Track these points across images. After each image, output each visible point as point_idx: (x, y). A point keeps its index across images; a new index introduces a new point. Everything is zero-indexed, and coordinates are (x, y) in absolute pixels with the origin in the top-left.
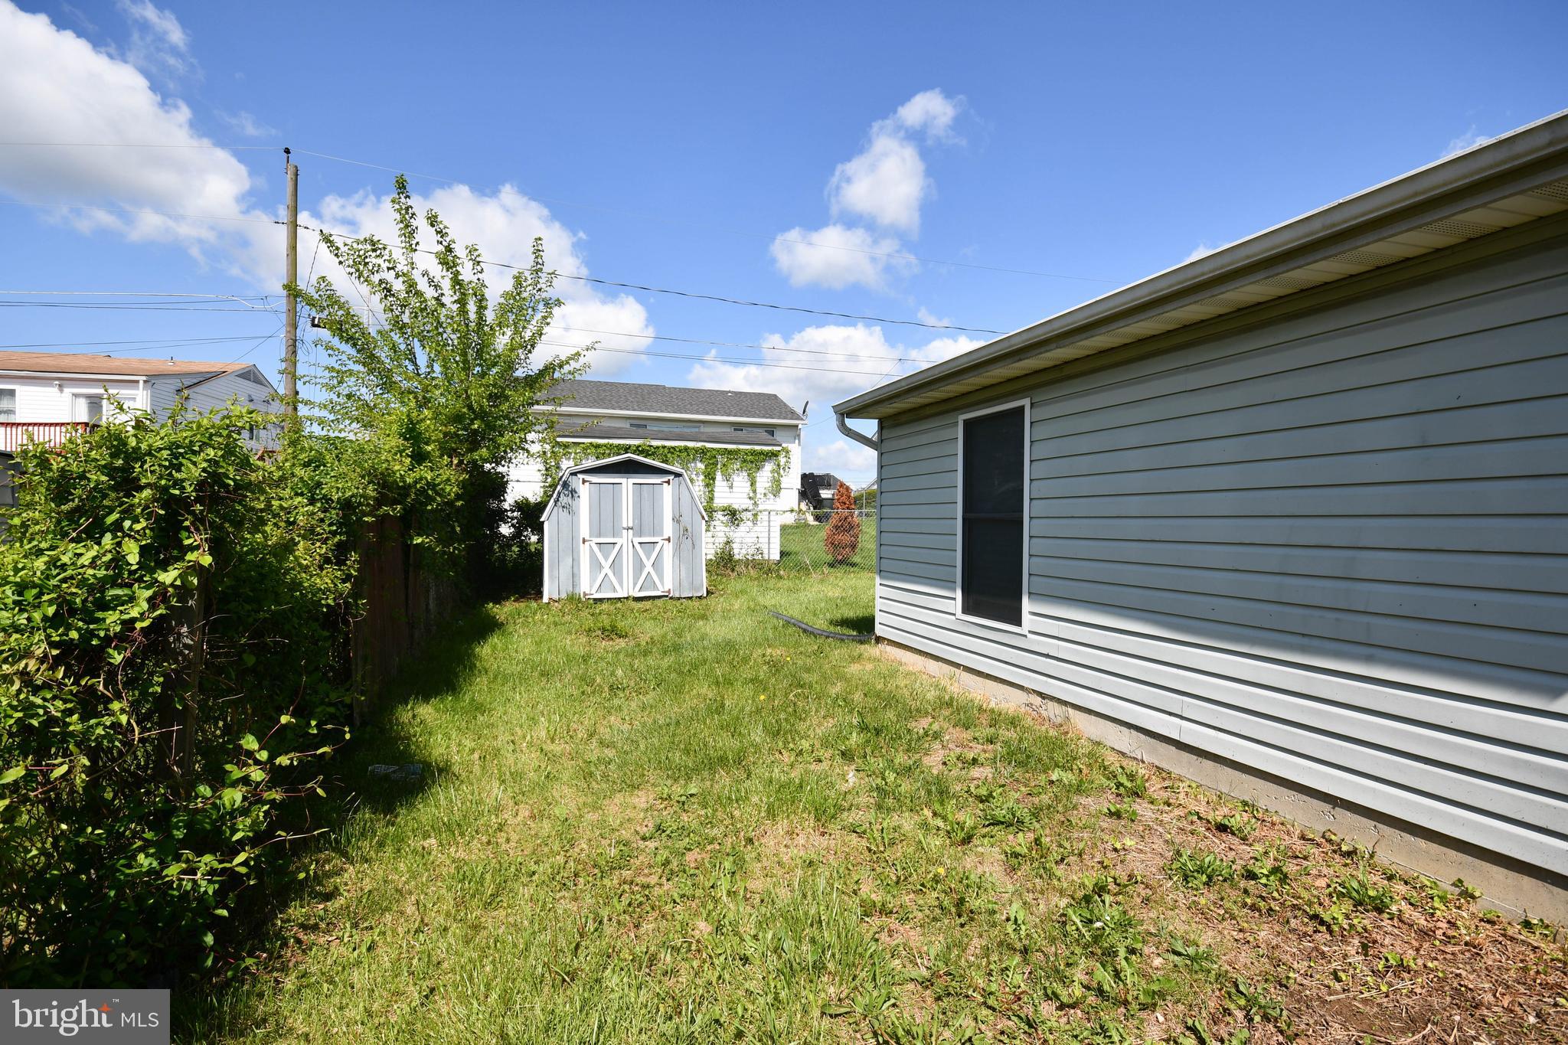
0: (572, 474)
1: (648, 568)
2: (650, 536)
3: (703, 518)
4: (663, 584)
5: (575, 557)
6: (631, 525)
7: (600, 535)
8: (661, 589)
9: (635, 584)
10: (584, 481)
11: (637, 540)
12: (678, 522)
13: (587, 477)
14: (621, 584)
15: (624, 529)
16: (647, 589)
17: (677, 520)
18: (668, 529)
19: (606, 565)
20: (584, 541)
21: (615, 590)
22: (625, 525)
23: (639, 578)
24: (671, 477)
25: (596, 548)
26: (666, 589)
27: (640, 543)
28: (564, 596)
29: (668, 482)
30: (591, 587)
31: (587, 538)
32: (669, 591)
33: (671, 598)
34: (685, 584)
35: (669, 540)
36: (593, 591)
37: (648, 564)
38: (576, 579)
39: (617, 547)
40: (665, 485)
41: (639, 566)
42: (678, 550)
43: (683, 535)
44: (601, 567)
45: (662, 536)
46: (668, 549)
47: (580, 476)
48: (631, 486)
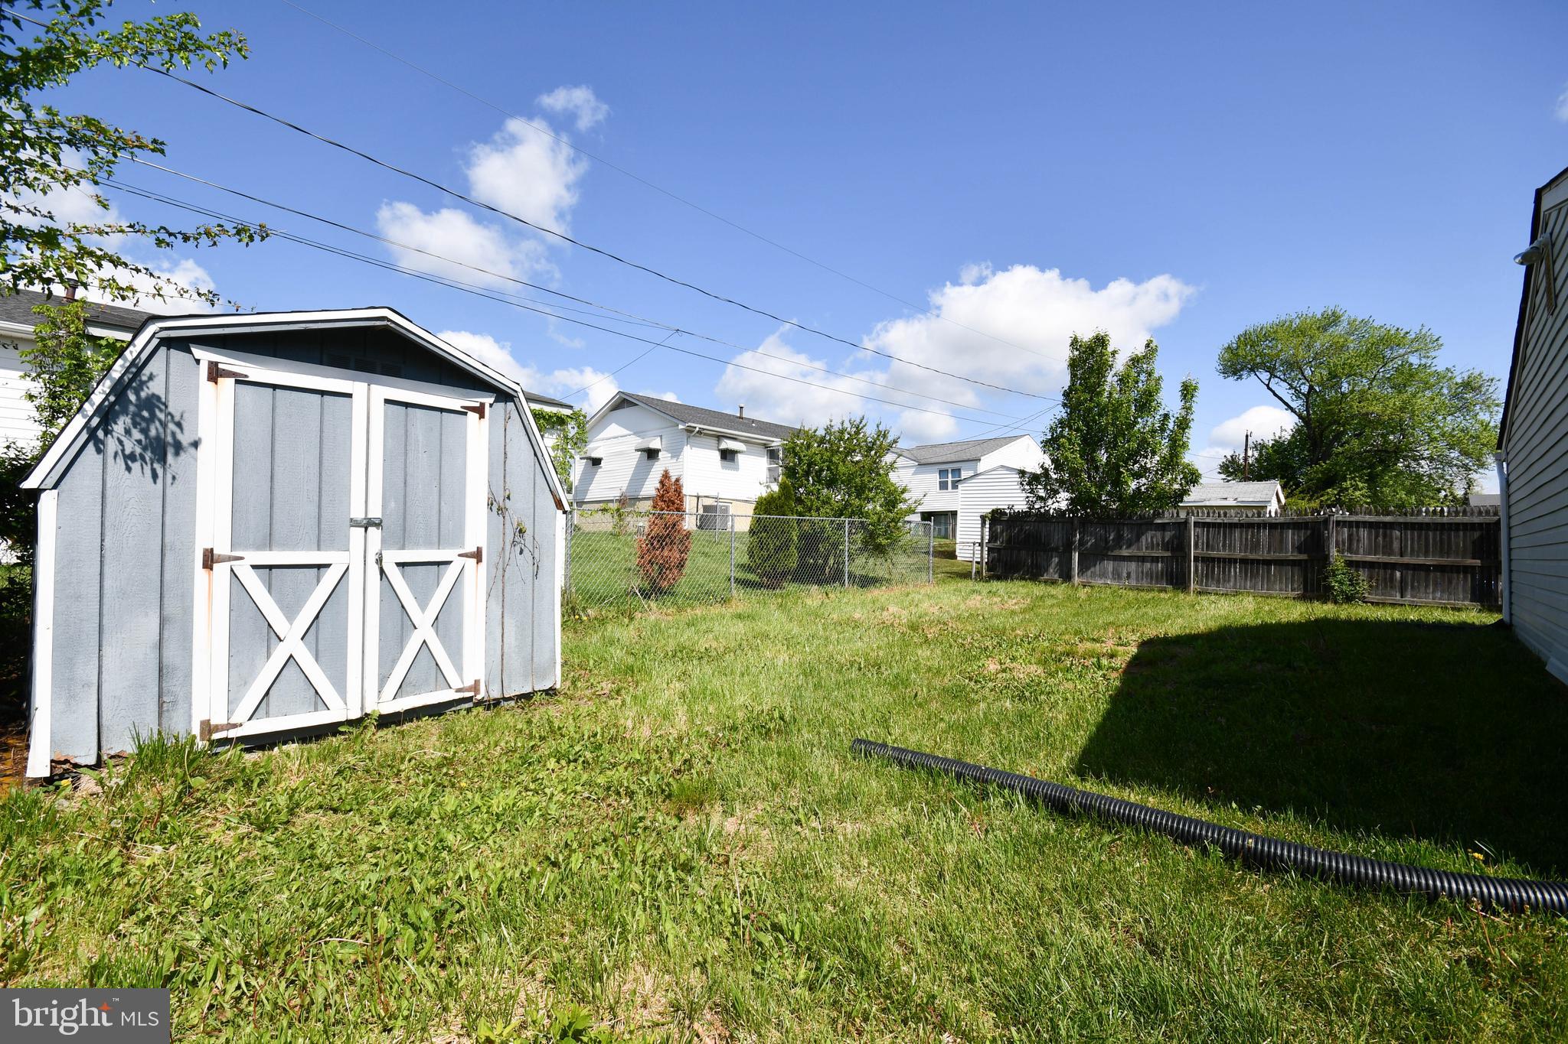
0: (169, 343)
1: (424, 630)
2: (428, 544)
3: (559, 504)
4: (459, 669)
5: (171, 608)
6: (375, 513)
7: (269, 542)
8: (456, 683)
9: (383, 680)
10: (215, 373)
11: (392, 557)
12: (501, 511)
13: (227, 361)
14: (340, 685)
15: (355, 523)
16: (417, 690)
17: (498, 506)
18: (477, 528)
19: (291, 632)
20: (210, 560)
21: (318, 701)
22: (358, 514)
23: (395, 661)
24: (488, 400)
25: (254, 583)
26: (469, 682)
27: (399, 565)
28: (121, 743)
29: (480, 411)
30: (232, 703)
31: (222, 548)
32: (476, 687)
33: (479, 703)
34: (514, 662)
35: (478, 555)
36: (241, 714)
37: (423, 619)
38: (172, 685)
39: (330, 578)
40: (473, 416)
41: (397, 623)
42: (498, 586)
43: (514, 543)
44: (273, 636)
45: (462, 546)
46: (477, 578)
47: (205, 355)
48: (379, 409)
